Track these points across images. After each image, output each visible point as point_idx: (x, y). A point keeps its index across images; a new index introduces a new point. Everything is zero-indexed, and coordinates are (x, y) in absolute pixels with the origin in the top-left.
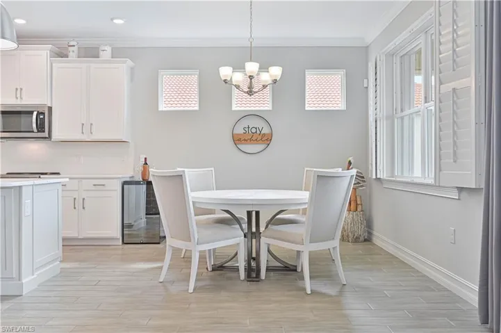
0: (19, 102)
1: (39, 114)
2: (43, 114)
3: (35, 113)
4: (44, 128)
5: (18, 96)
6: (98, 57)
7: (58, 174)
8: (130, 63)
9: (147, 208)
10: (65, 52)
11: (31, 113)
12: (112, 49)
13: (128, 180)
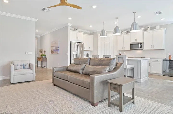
0: (136, 42)
1: (141, 44)
2: (142, 44)
3: (140, 44)
4: (142, 47)
5: (136, 40)
6: (155, 29)
7: (145, 57)
8: (165, 29)
9: (169, 67)
10: (146, 29)
11: (139, 44)
12: (160, 26)
13: (164, 59)
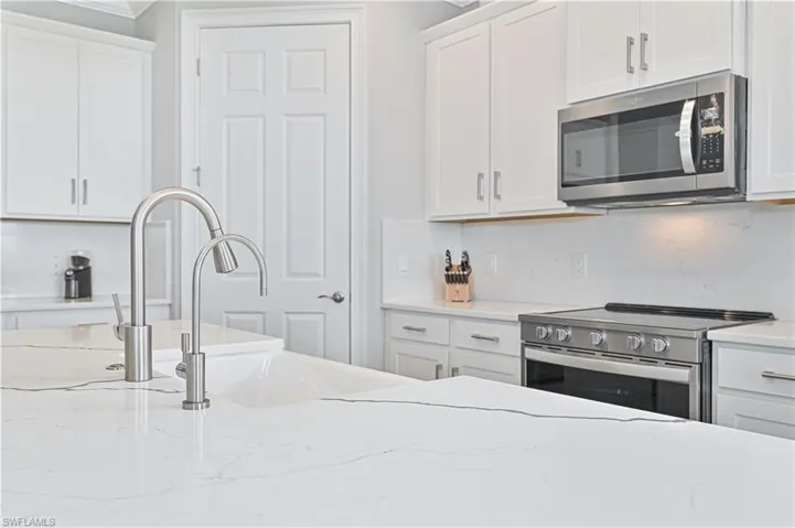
0: (636, 83)
1: (702, 103)
3: (689, 107)
4: (721, 155)
5: (636, 63)
7: (766, 317)
11: (676, 107)
